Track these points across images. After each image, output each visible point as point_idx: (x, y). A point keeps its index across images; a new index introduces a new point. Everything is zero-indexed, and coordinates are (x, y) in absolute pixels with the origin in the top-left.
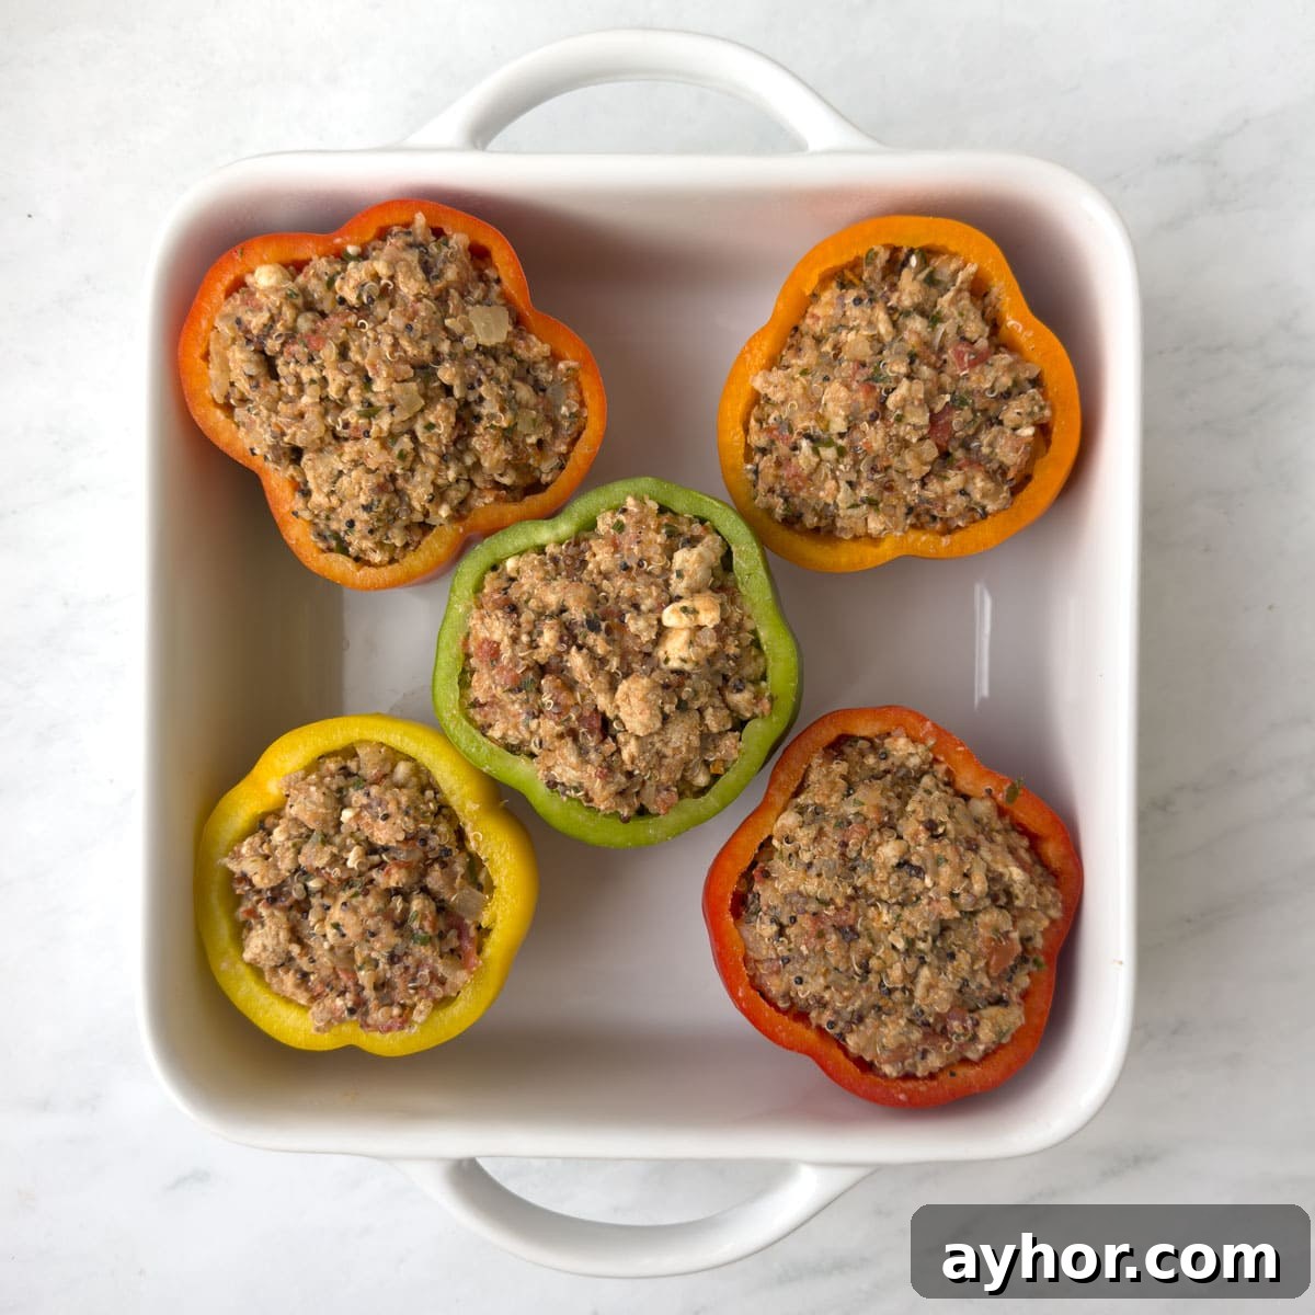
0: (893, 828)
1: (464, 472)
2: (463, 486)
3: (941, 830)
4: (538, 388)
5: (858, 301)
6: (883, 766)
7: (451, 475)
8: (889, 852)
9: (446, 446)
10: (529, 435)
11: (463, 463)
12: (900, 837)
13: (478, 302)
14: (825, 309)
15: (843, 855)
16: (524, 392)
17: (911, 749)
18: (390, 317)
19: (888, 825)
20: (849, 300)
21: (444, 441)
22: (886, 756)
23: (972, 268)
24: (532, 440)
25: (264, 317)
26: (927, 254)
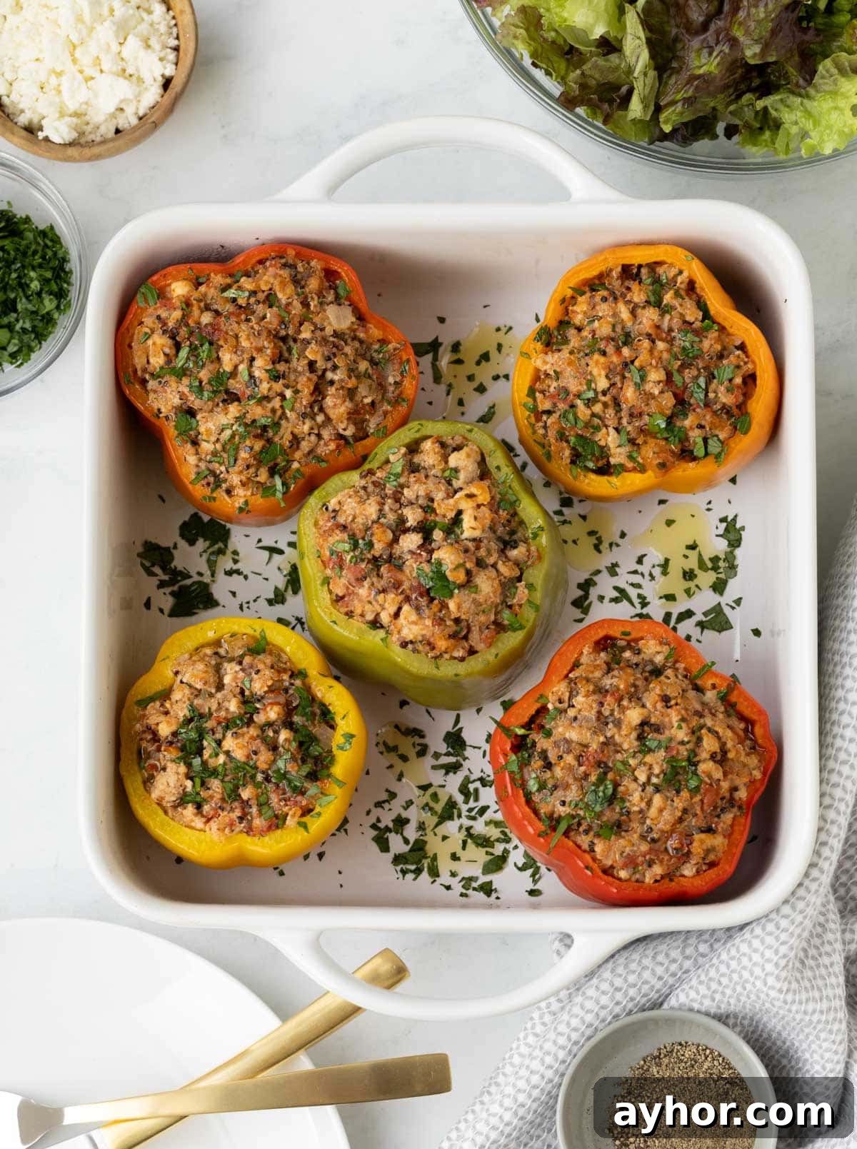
0: (639, 699)
1: (316, 427)
2: (313, 438)
3: (673, 702)
4: (374, 363)
5: (604, 299)
6: (635, 659)
7: (306, 428)
8: (634, 716)
9: (305, 407)
10: (366, 397)
11: (315, 420)
12: (643, 706)
13: (332, 303)
14: (581, 307)
15: (599, 713)
16: (363, 366)
17: (658, 649)
18: (268, 315)
19: (635, 696)
20: (598, 299)
21: (304, 403)
22: (639, 652)
23: (686, 274)
24: (368, 400)
25: (177, 314)
26: (653, 266)
